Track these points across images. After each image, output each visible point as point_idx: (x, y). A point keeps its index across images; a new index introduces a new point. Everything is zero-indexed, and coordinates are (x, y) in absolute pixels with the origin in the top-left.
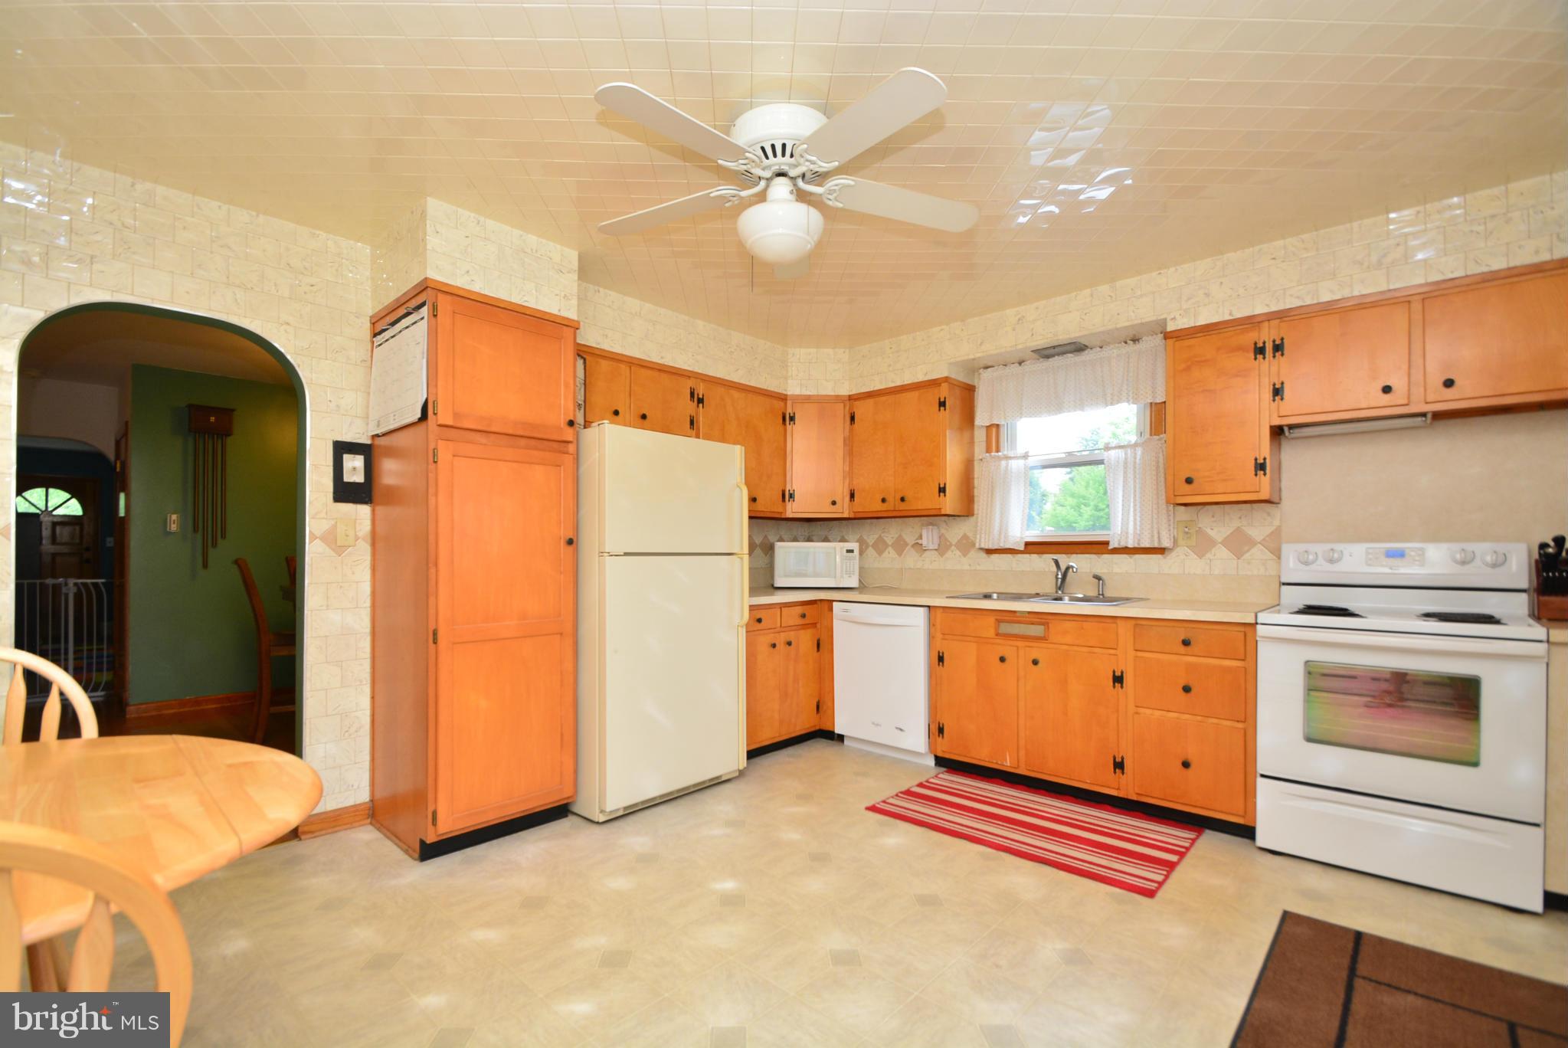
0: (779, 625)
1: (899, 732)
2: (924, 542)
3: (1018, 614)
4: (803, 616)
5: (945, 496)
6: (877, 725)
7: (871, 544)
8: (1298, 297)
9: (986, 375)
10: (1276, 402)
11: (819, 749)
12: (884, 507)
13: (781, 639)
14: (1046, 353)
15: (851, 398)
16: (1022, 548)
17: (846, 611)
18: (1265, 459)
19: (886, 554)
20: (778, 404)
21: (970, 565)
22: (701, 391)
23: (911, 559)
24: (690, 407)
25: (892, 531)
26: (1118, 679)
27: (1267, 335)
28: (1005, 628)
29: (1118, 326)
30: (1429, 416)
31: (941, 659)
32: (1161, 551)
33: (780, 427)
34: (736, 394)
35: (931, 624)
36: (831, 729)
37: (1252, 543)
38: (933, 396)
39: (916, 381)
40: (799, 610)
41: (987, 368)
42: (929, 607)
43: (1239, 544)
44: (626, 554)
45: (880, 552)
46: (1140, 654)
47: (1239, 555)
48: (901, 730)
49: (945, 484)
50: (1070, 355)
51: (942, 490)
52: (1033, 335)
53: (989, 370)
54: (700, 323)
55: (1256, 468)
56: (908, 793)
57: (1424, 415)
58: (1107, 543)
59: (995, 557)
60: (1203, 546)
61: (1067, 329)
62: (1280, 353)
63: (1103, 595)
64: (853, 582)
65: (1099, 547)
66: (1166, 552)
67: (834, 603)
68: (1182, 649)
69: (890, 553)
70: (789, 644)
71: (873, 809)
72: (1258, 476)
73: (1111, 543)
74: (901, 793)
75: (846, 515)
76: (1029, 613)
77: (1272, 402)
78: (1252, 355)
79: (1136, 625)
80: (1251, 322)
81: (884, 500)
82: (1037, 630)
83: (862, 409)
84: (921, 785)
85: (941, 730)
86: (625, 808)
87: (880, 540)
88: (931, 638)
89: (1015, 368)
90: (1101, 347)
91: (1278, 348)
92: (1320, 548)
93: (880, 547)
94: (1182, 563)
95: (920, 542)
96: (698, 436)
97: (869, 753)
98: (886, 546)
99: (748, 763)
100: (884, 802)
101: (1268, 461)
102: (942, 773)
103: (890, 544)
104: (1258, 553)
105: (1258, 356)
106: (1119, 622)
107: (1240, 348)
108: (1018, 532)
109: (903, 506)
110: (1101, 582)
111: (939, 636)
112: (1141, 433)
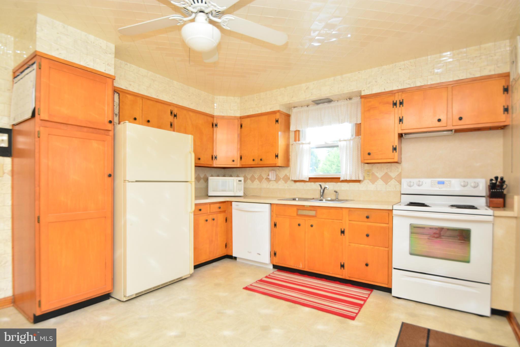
0: (209, 212)
1: (259, 255)
2: (270, 177)
3: (305, 207)
4: (220, 208)
5: (278, 158)
6: (250, 252)
7: (249, 178)
8: (409, 84)
9: (295, 110)
10: (400, 124)
11: (226, 263)
12: (253, 163)
13: (211, 217)
14: (317, 102)
15: (241, 118)
16: (308, 180)
17: (237, 205)
18: (396, 146)
19: (255, 182)
20: (210, 119)
21: (288, 187)
22: (175, 112)
23: (265, 184)
24: (171, 118)
25: (257, 173)
26: (343, 232)
27: (397, 99)
28: (301, 212)
29: (344, 92)
30: (453, 131)
31: (275, 225)
32: (359, 181)
33: (211, 129)
34: (191, 114)
35: (272, 211)
36: (231, 255)
37: (391, 178)
38: (273, 118)
39: (267, 111)
40: (218, 205)
41: (294, 107)
42: (271, 204)
43: (386, 179)
44: (137, 181)
45: (253, 181)
46: (351, 222)
47: (386, 183)
48: (259, 254)
49: (278, 154)
50: (326, 104)
51: (277, 156)
52: (312, 94)
53: (296, 108)
54: (175, 82)
55: (393, 149)
56: (261, 281)
57: (451, 130)
58: (339, 178)
59: (298, 183)
60: (374, 180)
61: (325, 93)
62: (402, 105)
63: (338, 198)
64: (241, 194)
65: (336, 180)
66: (361, 182)
67: (233, 203)
68: (366, 220)
69: (256, 182)
70: (214, 220)
71: (246, 288)
72: (394, 153)
73: (341, 178)
74: (259, 281)
75: (238, 166)
76: (310, 206)
77: (399, 124)
78: (392, 106)
79: (350, 210)
80: (392, 93)
81: (253, 160)
82: (313, 213)
83: (246, 122)
84: (267, 277)
85: (275, 254)
86: (136, 294)
87: (253, 176)
88: (272, 217)
89: (306, 108)
90: (338, 101)
91: (401, 103)
92: (415, 181)
93: (253, 179)
94: (367, 186)
95: (268, 177)
96: (174, 131)
97: (247, 264)
98: (255, 179)
99: (194, 271)
100: (251, 285)
101: (397, 147)
102: (276, 271)
103: (257, 178)
104: (393, 182)
105: (394, 106)
106: (344, 210)
107: (388, 103)
108: (306, 173)
109: (261, 162)
110: (337, 193)
111: (275, 216)
112: (352, 135)
